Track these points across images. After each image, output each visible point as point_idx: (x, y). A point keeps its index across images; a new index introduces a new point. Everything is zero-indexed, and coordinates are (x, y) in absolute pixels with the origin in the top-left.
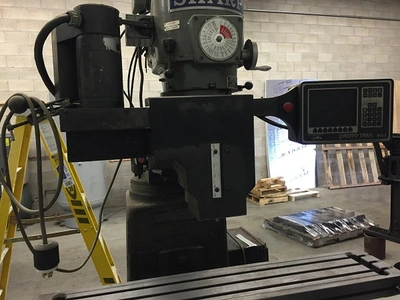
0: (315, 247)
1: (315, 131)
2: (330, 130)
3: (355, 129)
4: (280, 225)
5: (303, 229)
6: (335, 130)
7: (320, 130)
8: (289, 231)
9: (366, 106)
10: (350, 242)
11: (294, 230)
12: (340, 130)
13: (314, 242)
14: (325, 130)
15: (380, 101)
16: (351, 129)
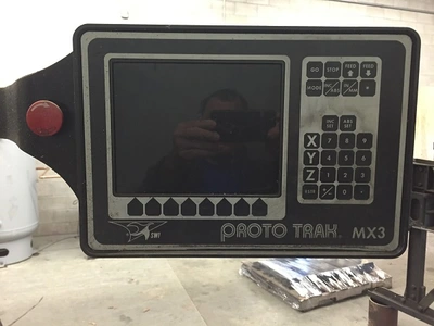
0: (302, 311)
1: (134, 208)
2: (189, 208)
3: (276, 207)
4: (260, 273)
5: (287, 283)
6: (207, 208)
7: (153, 208)
8: (270, 283)
9: (317, 129)
10: (350, 302)
11: (276, 282)
12: (224, 208)
13: (300, 303)
14: (171, 208)
15: (367, 111)
16: (261, 208)
